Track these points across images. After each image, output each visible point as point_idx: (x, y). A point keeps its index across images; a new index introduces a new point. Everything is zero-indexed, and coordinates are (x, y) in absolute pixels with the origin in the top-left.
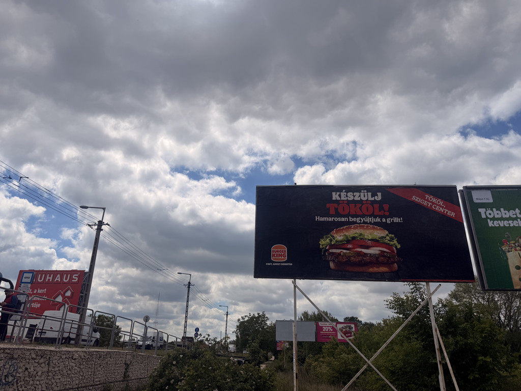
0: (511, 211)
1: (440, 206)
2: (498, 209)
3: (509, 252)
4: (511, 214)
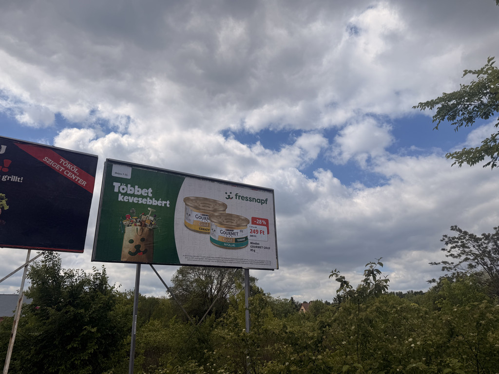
0: (144, 190)
1: (73, 172)
2: (133, 186)
3: (128, 226)
4: (144, 192)
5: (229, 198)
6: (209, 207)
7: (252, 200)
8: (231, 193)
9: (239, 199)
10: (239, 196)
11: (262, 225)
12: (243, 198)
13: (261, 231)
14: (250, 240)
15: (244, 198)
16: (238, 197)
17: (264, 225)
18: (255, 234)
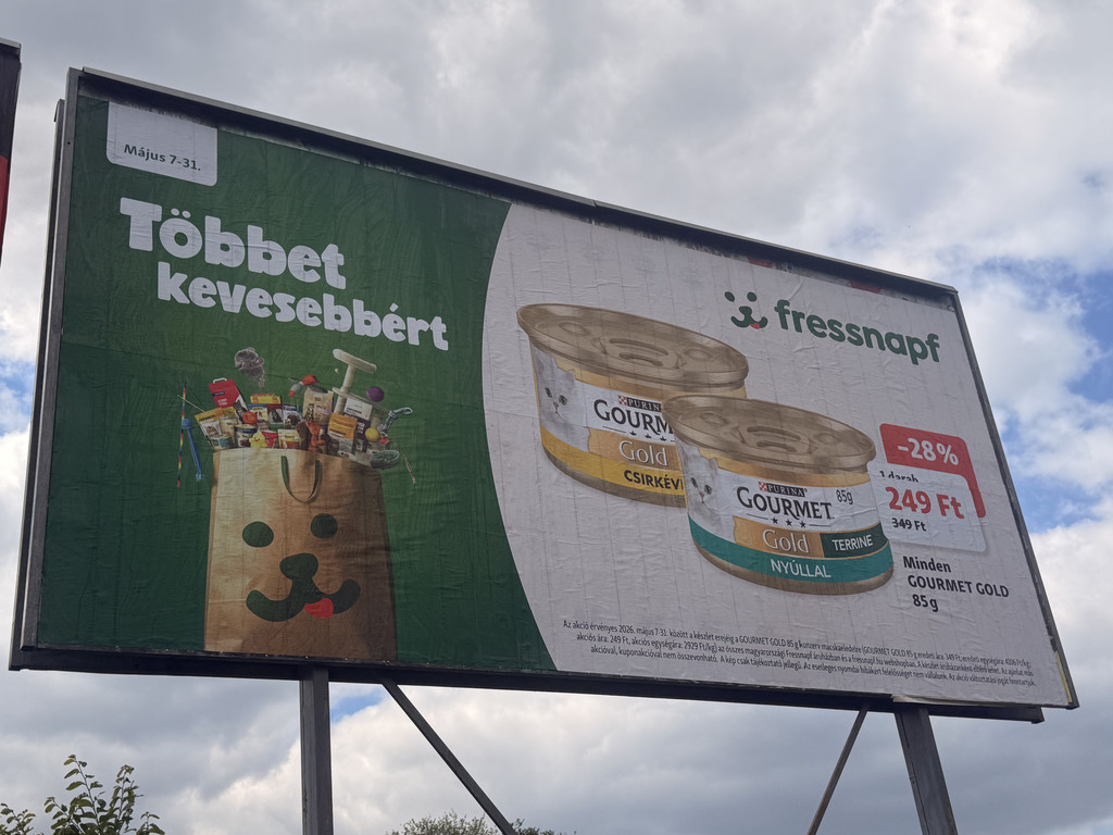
0: (299, 251)
2: (235, 225)
3: (231, 444)
4: (298, 261)
5: (747, 320)
6: (659, 364)
7: (862, 337)
8: (752, 297)
9: (798, 329)
10: (797, 316)
11: (939, 465)
12: (815, 324)
13: (940, 498)
14: (899, 544)
15: (823, 325)
16: (789, 318)
17: (948, 468)
18: (918, 516)
